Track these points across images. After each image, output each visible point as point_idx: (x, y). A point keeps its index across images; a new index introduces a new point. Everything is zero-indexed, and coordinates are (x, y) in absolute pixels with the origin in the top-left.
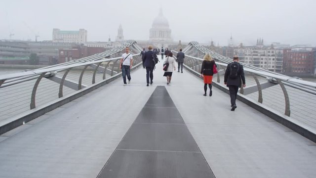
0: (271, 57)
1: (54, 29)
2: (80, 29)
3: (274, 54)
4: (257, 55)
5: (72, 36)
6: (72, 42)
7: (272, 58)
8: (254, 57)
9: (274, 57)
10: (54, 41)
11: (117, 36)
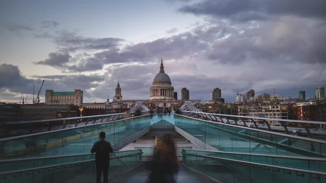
0: (275, 113)
1: (47, 91)
2: (75, 90)
3: (279, 109)
4: (261, 111)
5: (64, 98)
6: (69, 104)
7: (277, 113)
8: (259, 113)
9: (279, 113)
10: (49, 104)
11: (115, 96)
